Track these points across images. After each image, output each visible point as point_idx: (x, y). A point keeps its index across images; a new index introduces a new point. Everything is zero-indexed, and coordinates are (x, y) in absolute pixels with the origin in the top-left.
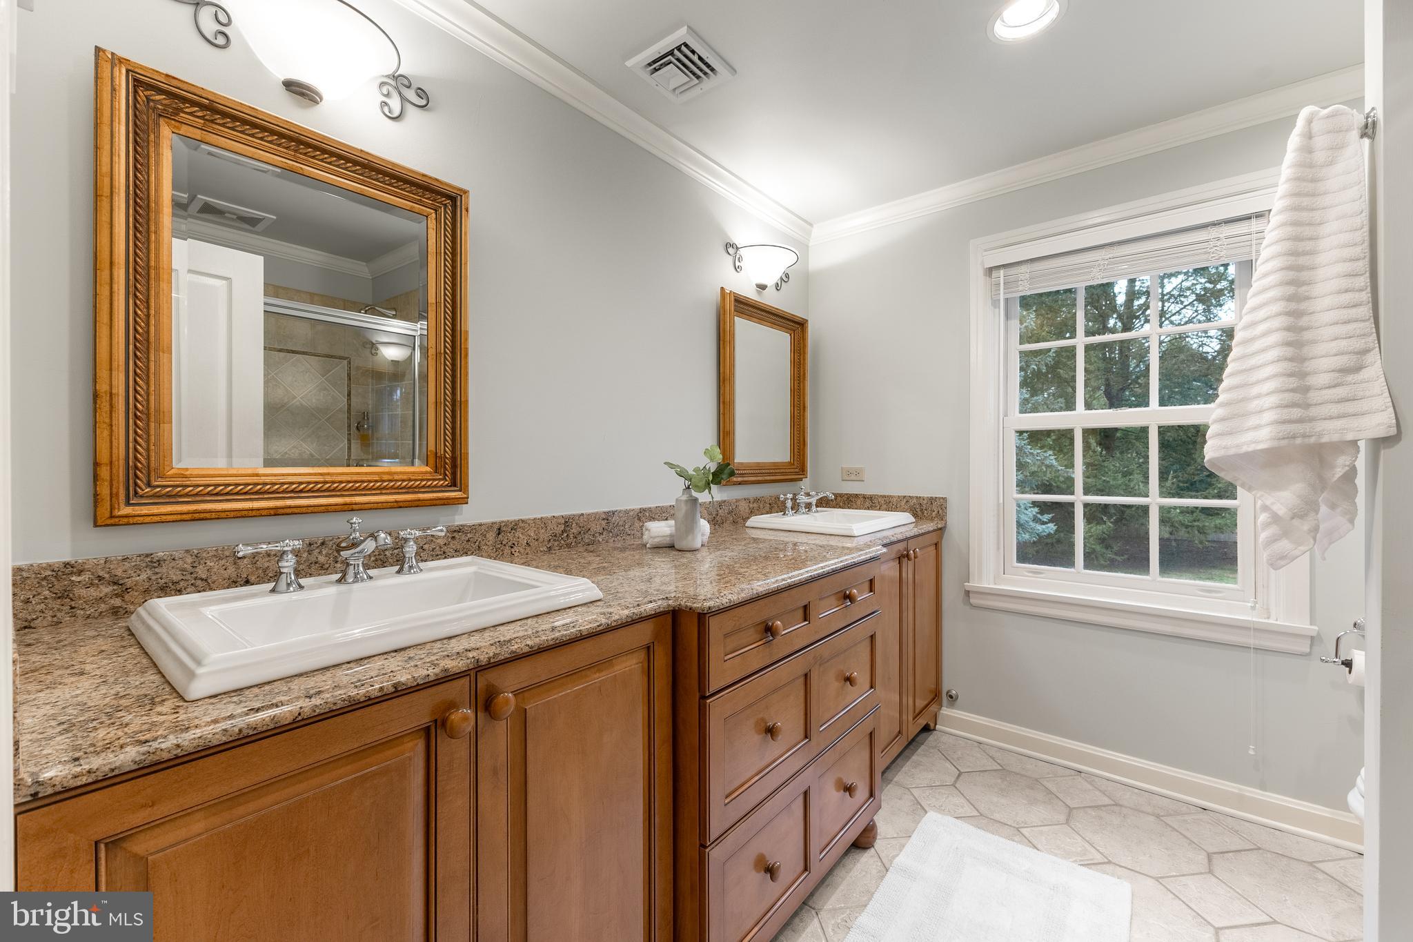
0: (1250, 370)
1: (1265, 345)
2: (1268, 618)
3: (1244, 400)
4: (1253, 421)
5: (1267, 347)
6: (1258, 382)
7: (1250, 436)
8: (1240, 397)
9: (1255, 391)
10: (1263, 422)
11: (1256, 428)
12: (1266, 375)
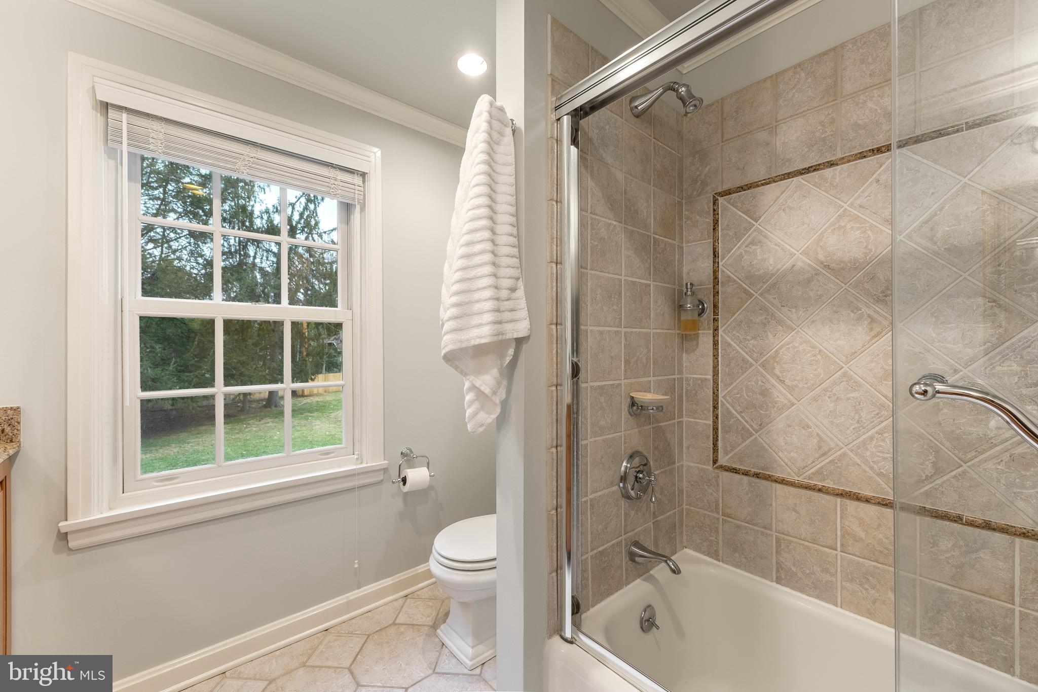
0: (472, 279)
1: (483, 261)
2: (362, 463)
3: (470, 303)
4: (476, 320)
5: (483, 263)
6: (478, 289)
7: (475, 332)
8: (467, 300)
9: (477, 296)
10: (484, 322)
11: (478, 326)
12: (484, 285)
